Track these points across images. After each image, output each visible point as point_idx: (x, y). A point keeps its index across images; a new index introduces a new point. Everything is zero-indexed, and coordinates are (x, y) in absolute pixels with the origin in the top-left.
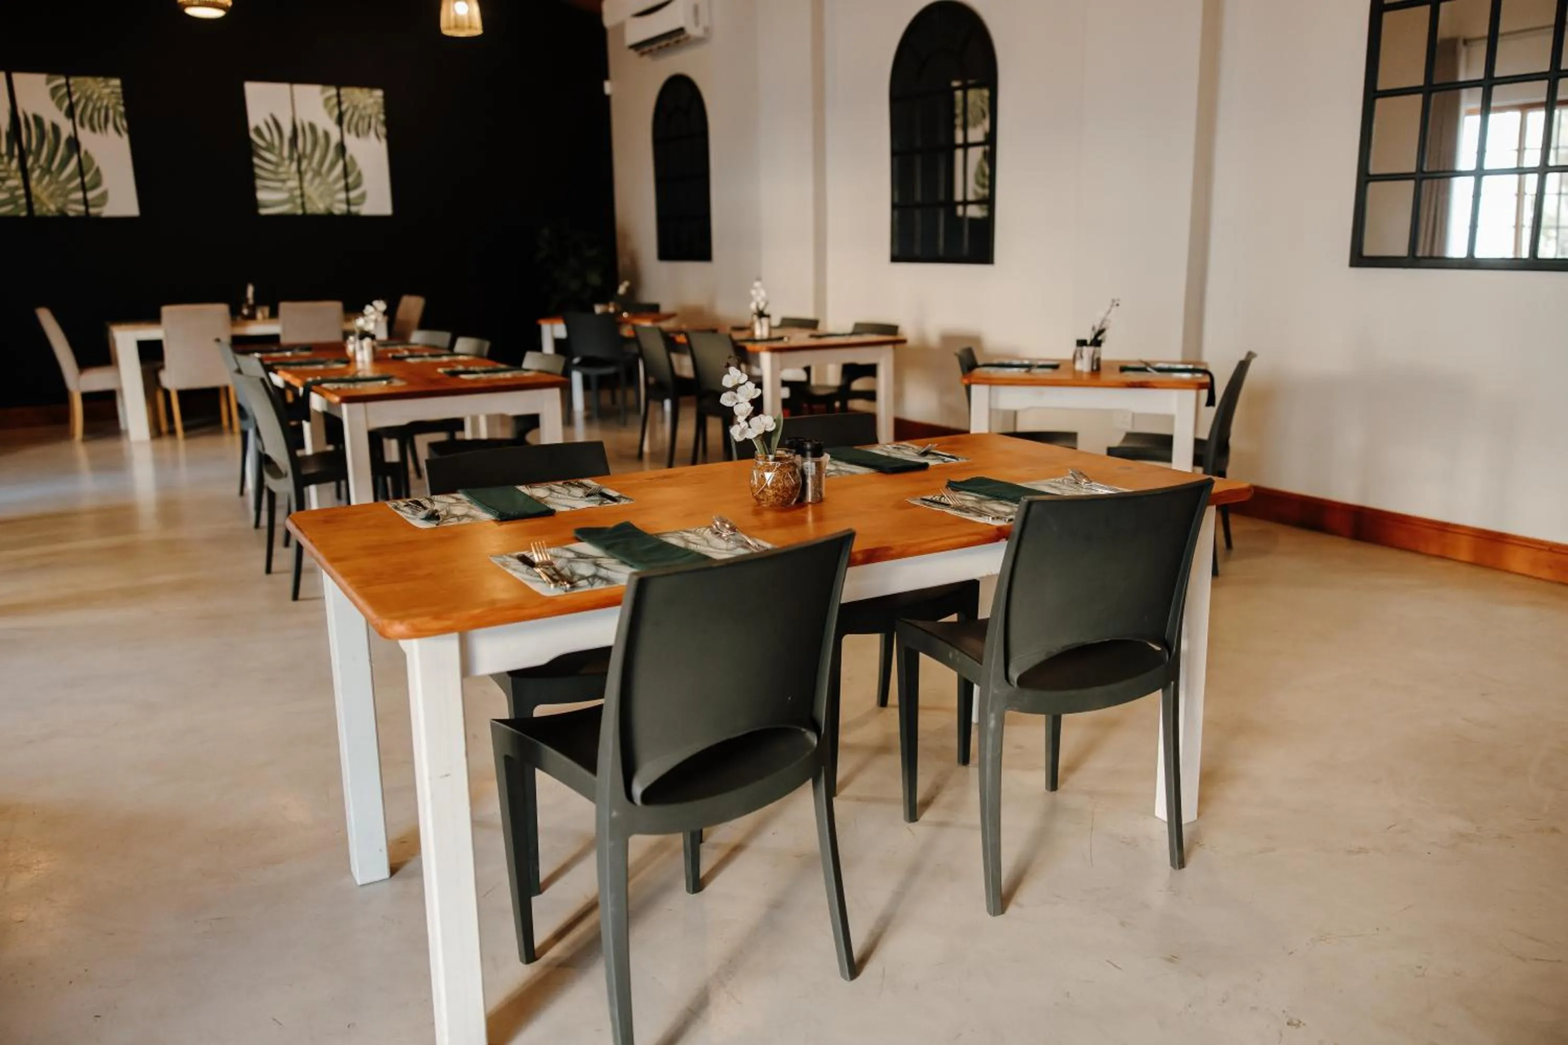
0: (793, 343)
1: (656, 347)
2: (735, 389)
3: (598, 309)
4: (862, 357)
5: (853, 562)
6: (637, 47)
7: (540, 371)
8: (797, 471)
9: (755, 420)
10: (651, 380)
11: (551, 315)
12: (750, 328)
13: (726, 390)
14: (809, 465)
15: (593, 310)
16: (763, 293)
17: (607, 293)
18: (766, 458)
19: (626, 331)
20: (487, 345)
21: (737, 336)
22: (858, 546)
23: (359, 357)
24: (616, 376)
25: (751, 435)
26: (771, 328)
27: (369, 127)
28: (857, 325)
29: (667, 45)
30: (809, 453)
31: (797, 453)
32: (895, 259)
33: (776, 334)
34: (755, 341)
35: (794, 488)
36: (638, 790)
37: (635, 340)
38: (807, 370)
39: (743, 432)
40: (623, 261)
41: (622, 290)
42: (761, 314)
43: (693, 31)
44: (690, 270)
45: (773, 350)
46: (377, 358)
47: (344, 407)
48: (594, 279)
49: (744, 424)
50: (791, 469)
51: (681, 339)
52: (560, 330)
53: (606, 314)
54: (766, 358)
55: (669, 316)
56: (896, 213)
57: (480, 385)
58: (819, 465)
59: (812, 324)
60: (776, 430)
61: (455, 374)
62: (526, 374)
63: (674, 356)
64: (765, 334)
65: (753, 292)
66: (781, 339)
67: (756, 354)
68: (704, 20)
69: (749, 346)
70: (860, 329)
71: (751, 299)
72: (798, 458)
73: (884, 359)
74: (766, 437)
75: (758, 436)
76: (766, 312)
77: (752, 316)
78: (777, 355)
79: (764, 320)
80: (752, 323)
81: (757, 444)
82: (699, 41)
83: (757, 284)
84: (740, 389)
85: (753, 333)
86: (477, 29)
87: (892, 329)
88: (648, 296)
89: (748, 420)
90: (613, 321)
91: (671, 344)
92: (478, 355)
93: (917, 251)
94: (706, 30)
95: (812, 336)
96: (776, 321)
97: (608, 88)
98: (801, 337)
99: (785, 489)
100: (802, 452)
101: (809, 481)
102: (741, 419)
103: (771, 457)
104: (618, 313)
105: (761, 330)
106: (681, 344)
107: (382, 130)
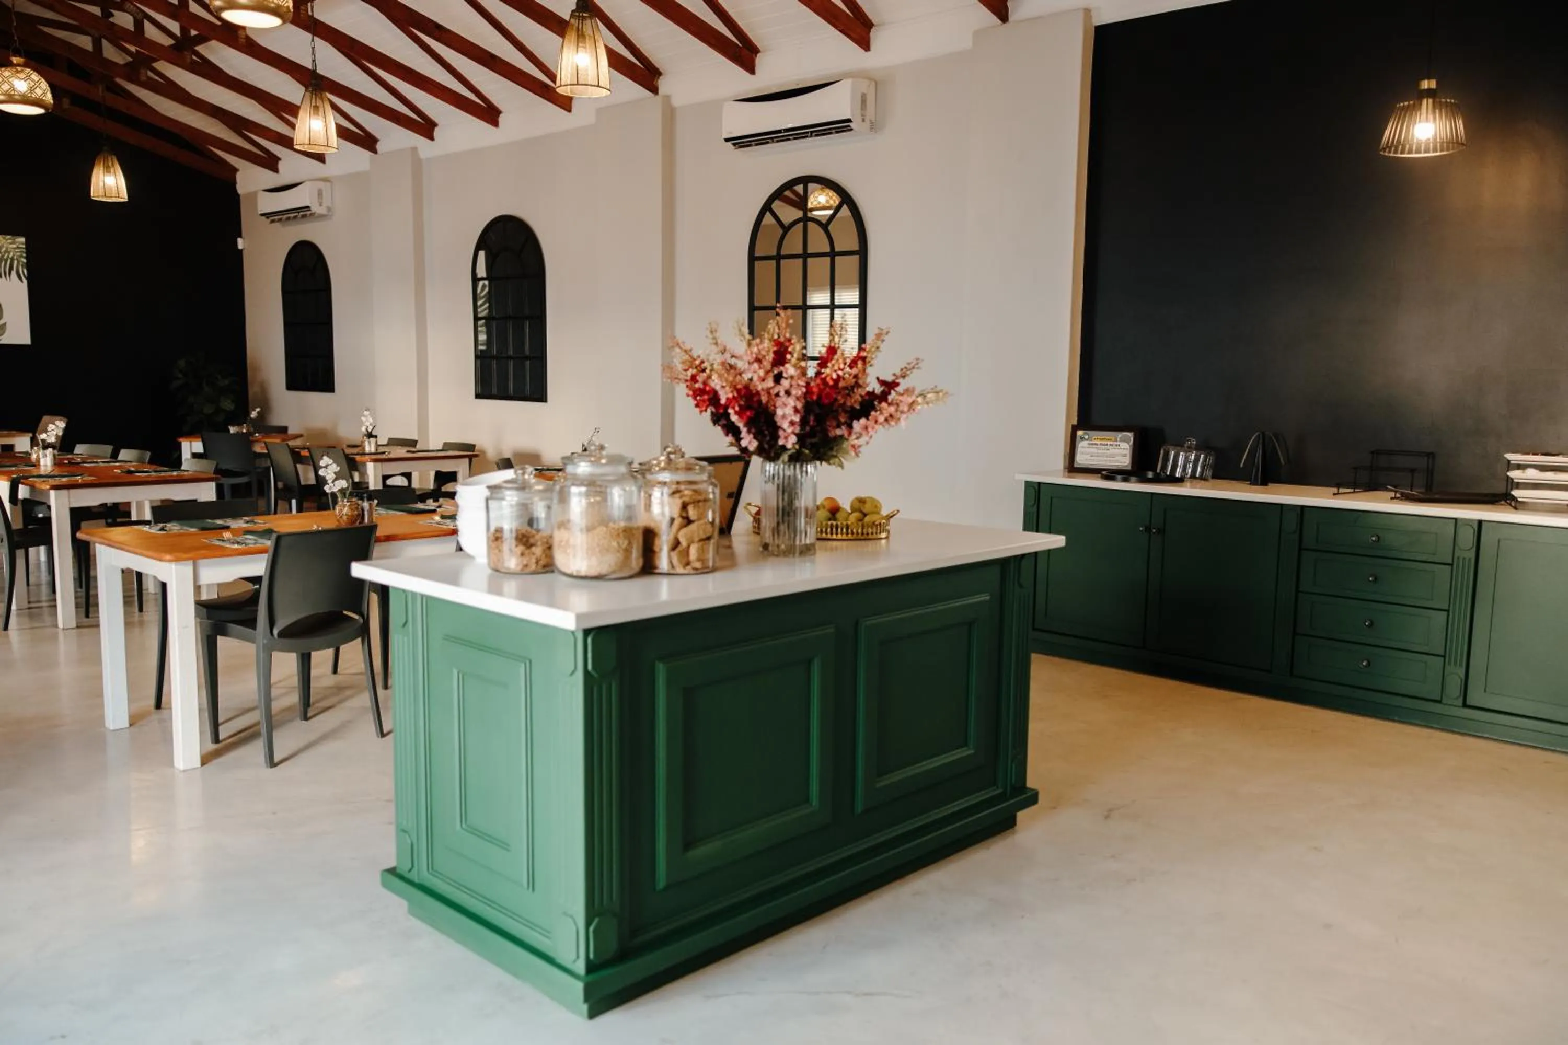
0: (392, 456)
1: (284, 459)
2: (326, 467)
3: (232, 430)
4: (447, 466)
5: (378, 540)
6: (267, 215)
7: (196, 472)
8: (359, 507)
9: (337, 482)
10: (280, 485)
11: (191, 434)
12: (360, 446)
13: (321, 467)
14: (366, 505)
15: (229, 431)
16: (371, 420)
17: (240, 416)
18: (343, 501)
19: (259, 448)
20: (148, 455)
21: (348, 451)
22: (380, 532)
23: (42, 462)
24: (248, 485)
25: (335, 490)
26: (377, 446)
27: (11, 268)
28: (445, 444)
29: (295, 217)
30: (365, 499)
31: (360, 500)
32: (478, 396)
33: (381, 449)
34: (364, 454)
35: (358, 515)
36: (276, 632)
37: (268, 456)
38: (408, 476)
39: (330, 488)
40: (253, 390)
41: (254, 415)
42: (370, 435)
43: (315, 208)
44: (315, 399)
45: (375, 461)
46: (57, 463)
47: (52, 493)
48: (228, 405)
49: (331, 485)
50: (356, 506)
51: (305, 453)
52: (198, 447)
53: (239, 435)
54: (370, 466)
55: (296, 437)
56: (479, 362)
57: (150, 479)
58: (370, 505)
59: (413, 443)
60: (348, 488)
61: (130, 472)
62: (182, 473)
63: (299, 466)
64: (373, 450)
65: (364, 419)
66: (384, 453)
67: (364, 464)
68: (327, 202)
69: (358, 458)
70: (447, 446)
71: (362, 423)
72: (360, 502)
73: (461, 467)
74: (342, 491)
75: (339, 490)
76: (374, 433)
77: (363, 437)
78: (379, 464)
79: (373, 440)
80: (363, 442)
81: (338, 495)
82: (322, 217)
83: (366, 413)
84: (329, 467)
85: (364, 449)
86: (124, 196)
87: (471, 447)
88: (277, 420)
89: (333, 482)
90: (246, 441)
91: (297, 457)
92: (140, 461)
93: (495, 391)
94: (329, 209)
95: (408, 452)
96: (383, 440)
97: (241, 243)
98: (401, 452)
99: (352, 516)
100: (362, 499)
101: (366, 513)
102: (330, 482)
103: (345, 500)
104: (250, 434)
105: (370, 447)
106: (306, 457)
107: (24, 271)
